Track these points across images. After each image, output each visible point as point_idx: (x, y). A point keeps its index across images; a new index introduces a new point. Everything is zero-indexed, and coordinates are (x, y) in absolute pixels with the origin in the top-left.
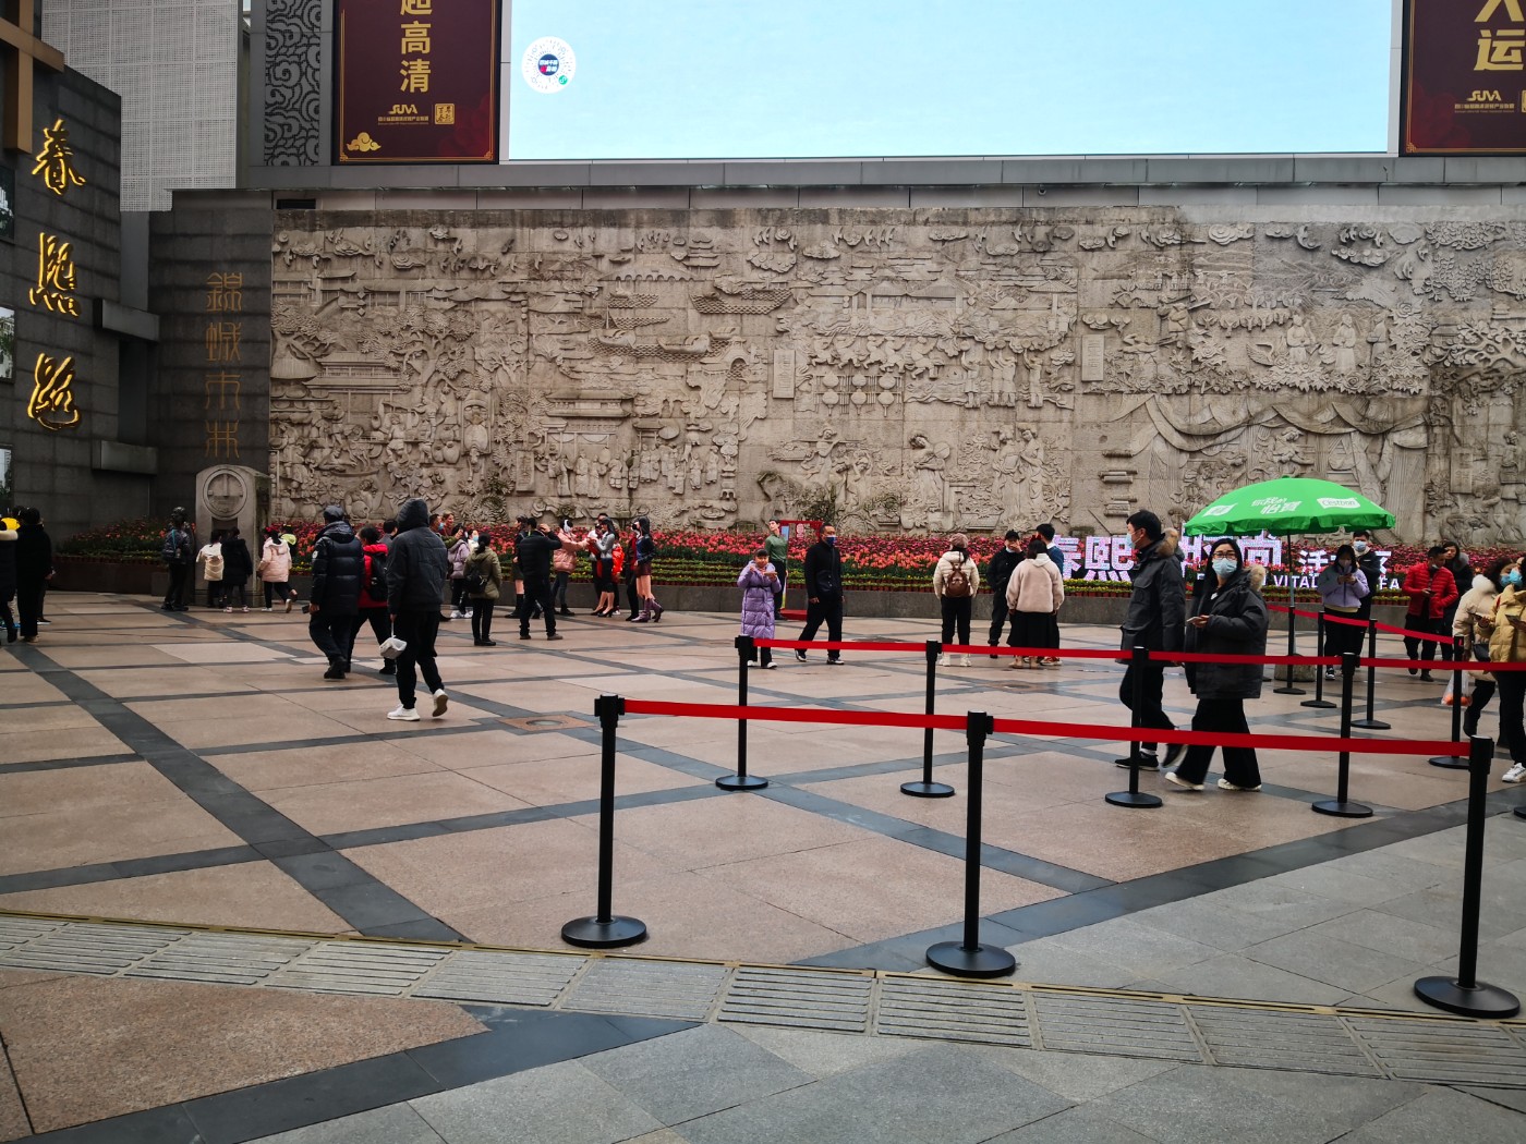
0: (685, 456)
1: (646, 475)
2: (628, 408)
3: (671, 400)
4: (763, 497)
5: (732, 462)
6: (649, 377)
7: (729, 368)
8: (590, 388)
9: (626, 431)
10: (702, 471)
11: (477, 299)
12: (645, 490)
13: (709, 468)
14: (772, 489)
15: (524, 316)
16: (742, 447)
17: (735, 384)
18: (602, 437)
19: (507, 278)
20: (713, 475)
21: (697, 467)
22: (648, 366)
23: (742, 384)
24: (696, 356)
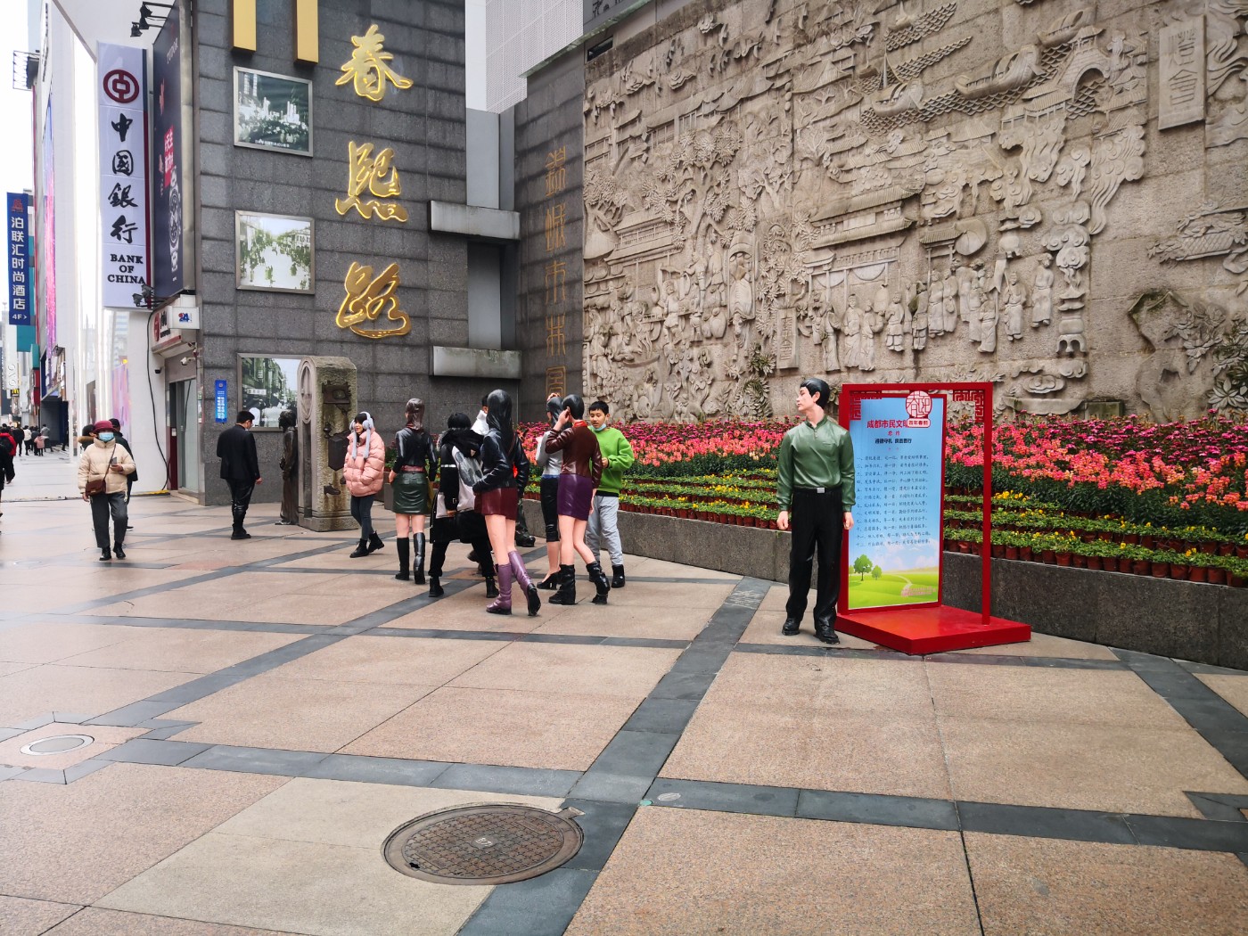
0: (996, 283)
1: (936, 324)
2: (912, 212)
3: (974, 183)
4: (1140, 343)
5: (1079, 278)
6: (942, 151)
7: (1072, 96)
8: (863, 193)
9: (911, 251)
10: (1025, 305)
11: (742, 101)
12: (939, 351)
13: (1035, 297)
14: (1155, 327)
15: (787, 106)
16: (1098, 246)
17: (1087, 123)
18: (879, 268)
19: (770, 58)
20: (1042, 311)
21: (1015, 298)
22: (942, 132)
23: (1098, 118)
24: (1015, 91)
